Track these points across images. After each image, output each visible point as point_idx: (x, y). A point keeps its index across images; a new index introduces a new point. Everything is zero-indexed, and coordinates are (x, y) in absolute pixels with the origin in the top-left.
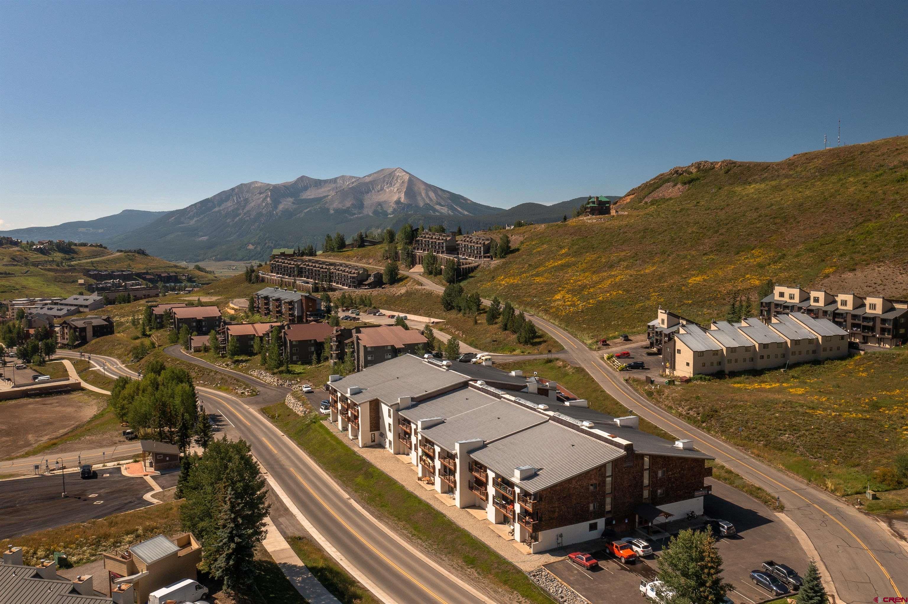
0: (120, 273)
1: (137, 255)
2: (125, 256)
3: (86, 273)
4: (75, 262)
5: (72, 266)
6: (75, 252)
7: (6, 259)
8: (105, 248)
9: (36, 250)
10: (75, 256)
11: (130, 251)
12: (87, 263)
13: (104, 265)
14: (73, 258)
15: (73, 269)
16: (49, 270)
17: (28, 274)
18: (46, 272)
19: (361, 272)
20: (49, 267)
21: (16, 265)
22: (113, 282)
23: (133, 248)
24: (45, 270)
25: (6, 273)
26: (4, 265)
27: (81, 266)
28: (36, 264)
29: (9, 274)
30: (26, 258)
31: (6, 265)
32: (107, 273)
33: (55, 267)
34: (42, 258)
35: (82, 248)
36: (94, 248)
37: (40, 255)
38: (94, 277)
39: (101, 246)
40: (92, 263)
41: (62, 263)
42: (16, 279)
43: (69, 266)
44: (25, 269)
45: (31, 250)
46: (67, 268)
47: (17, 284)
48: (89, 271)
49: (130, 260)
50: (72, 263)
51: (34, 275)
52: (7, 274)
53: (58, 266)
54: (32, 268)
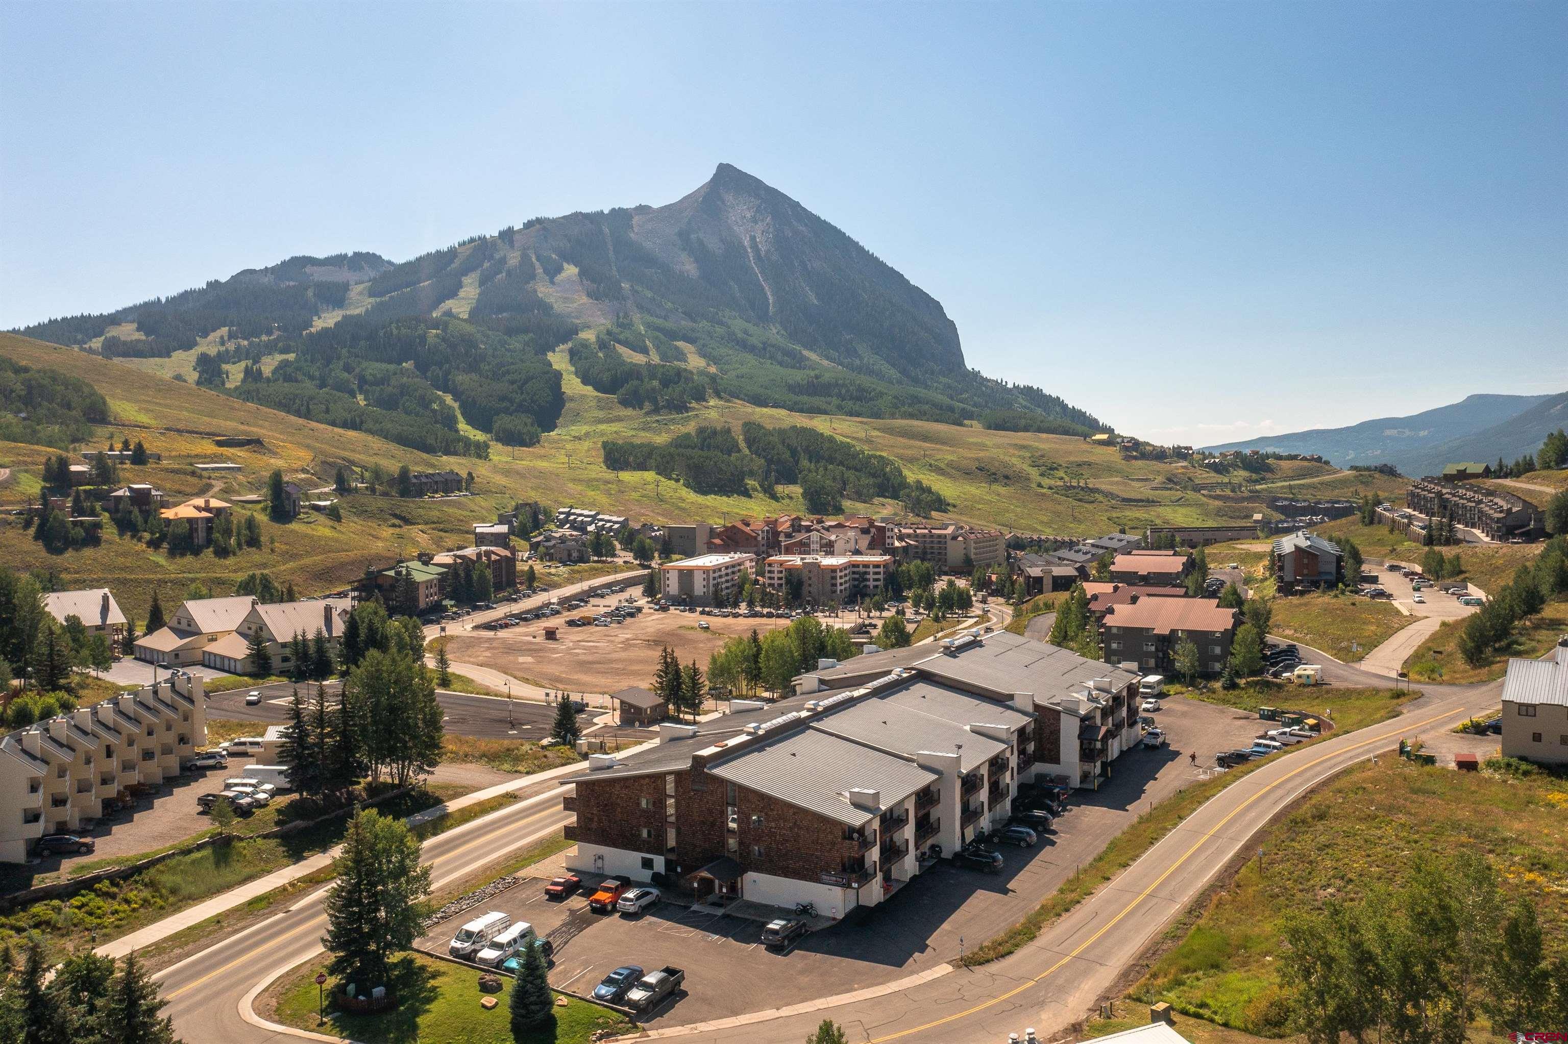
0: (1329, 505)
1: (1377, 475)
2: (1356, 477)
3: (1272, 503)
4: (1264, 486)
5: (1257, 491)
6: (1269, 469)
7: (1160, 479)
8: (1327, 463)
9: (1209, 466)
10: (1269, 475)
11: (1368, 469)
12: (1283, 487)
13: (1310, 491)
14: (1263, 479)
15: (1255, 497)
16: (1217, 497)
17: (1180, 503)
18: (1211, 501)
19: (1515, 510)
20: (1218, 492)
21: (1170, 489)
22: (1311, 519)
23: (1373, 463)
24: (1210, 497)
25: (1148, 501)
26: (1153, 489)
27: (1271, 492)
28: (1197, 489)
29: (1153, 501)
30: (1190, 479)
31: (1156, 489)
32: (1306, 504)
33: (1228, 492)
34: (1214, 478)
35: (1284, 464)
36: (1306, 463)
37: (1213, 474)
38: (1283, 510)
39: (1319, 459)
40: (1290, 487)
41: (1240, 486)
42: (1160, 510)
43: (1250, 491)
44: (1179, 494)
45: (1200, 466)
46: (1247, 494)
47: (1158, 517)
48: (1277, 499)
49: (1362, 483)
50: (1258, 487)
51: (1188, 505)
52: (1150, 502)
53: (1233, 491)
54: (1190, 494)
